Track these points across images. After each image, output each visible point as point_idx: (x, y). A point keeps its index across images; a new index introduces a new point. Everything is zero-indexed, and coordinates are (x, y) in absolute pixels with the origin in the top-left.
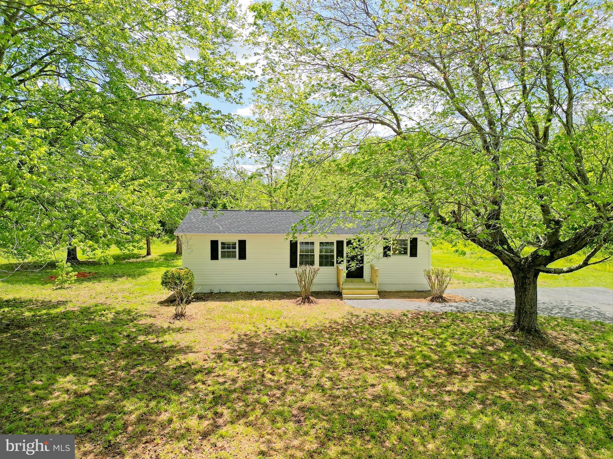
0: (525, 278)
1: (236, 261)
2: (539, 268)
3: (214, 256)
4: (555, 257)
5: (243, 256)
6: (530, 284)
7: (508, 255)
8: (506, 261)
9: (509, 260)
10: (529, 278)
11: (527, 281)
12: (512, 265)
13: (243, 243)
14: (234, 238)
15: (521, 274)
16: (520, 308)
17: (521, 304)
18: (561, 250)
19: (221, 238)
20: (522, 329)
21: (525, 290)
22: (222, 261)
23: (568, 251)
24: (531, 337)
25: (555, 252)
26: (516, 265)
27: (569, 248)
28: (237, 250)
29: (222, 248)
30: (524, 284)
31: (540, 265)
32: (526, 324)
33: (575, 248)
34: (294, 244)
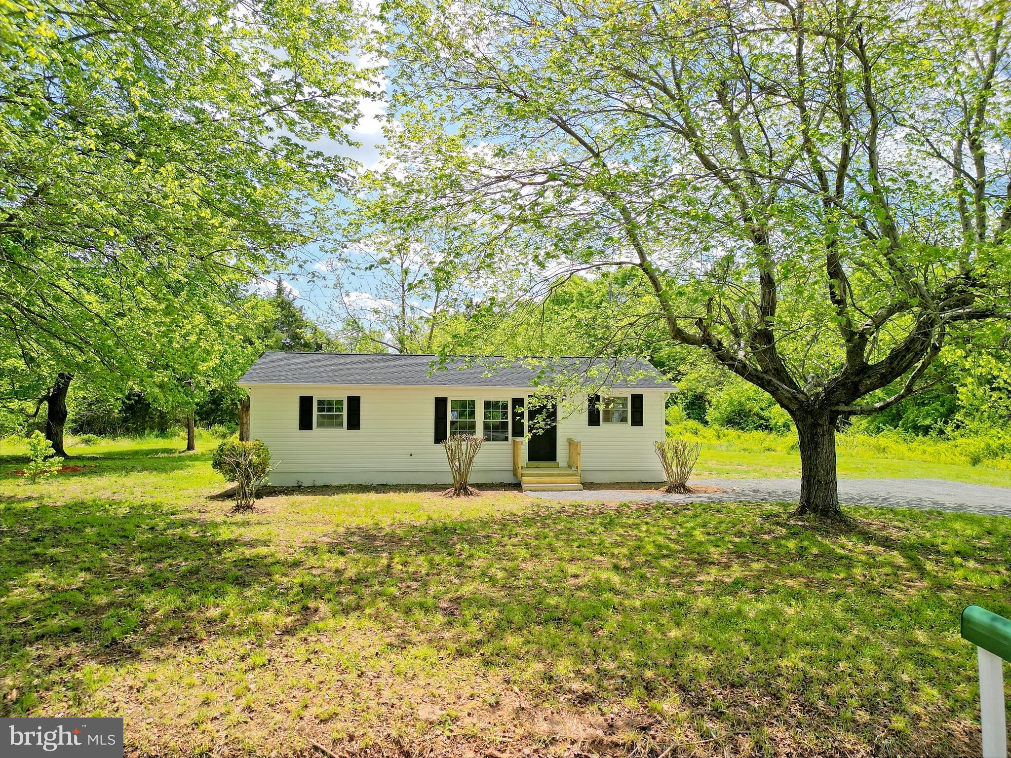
0: (815, 425)
1: (343, 432)
2: (836, 408)
3: (305, 423)
4: (862, 389)
5: (354, 423)
6: (823, 435)
7: (788, 391)
8: (785, 402)
9: (789, 399)
10: (822, 426)
11: (819, 430)
12: (794, 407)
13: (354, 403)
14: (340, 393)
15: (810, 420)
16: (810, 476)
17: (811, 469)
18: (869, 377)
19: (319, 392)
20: (814, 510)
21: (817, 445)
22: (317, 432)
23: (881, 378)
24: (829, 521)
25: (860, 381)
26: (801, 406)
27: (882, 374)
28: (345, 413)
29: (320, 410)
30: (814, 435)
31: (837, 404)
32: (819, 501)
33: (891, 372)
34: (441, 404)
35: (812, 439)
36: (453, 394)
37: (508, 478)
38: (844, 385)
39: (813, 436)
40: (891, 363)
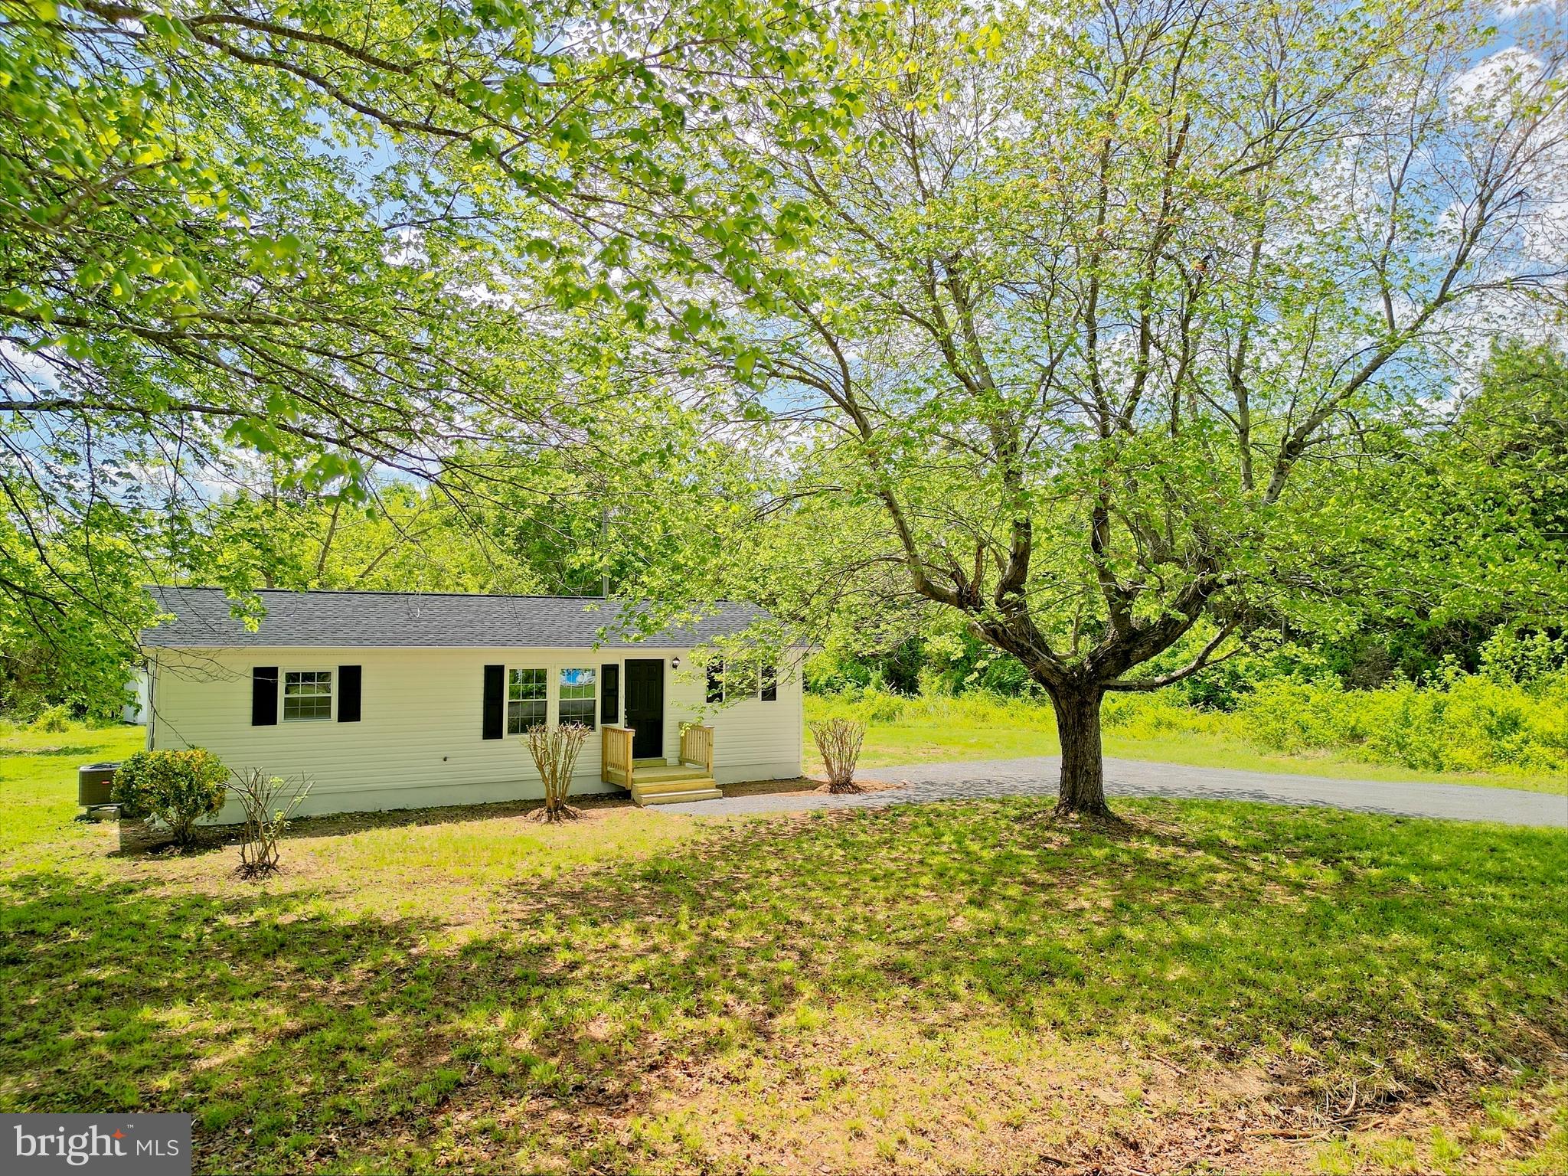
1: (331, 727)
2: (1107, 682)
3: (264, 713)
4: (1133, 659)
5: (350, 710)
7: (1049, 662)
11: (1087, 710)
12: (1058, 681)
13: (351, 677)
14: (329, 660)
16: (1074, 767)
17: (1076, 757)
18: (1140, 646)
19: (287, 660)
20: (1083, 808)
22: (285, 729)
23: (1152, 647)
25: (1131, 650)
26: (1066, 680)
27: (1155, 642)
28: (334, 694)
29: (290, 689)
31: (1107, 677)
32: (1087, 796)
34: (494, 675)
35: (1080, 720)
36: (516, 660)
37: (595, 787)
38: (1114, 655)
39: (1080, 715)
40: (1165, 629)
